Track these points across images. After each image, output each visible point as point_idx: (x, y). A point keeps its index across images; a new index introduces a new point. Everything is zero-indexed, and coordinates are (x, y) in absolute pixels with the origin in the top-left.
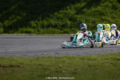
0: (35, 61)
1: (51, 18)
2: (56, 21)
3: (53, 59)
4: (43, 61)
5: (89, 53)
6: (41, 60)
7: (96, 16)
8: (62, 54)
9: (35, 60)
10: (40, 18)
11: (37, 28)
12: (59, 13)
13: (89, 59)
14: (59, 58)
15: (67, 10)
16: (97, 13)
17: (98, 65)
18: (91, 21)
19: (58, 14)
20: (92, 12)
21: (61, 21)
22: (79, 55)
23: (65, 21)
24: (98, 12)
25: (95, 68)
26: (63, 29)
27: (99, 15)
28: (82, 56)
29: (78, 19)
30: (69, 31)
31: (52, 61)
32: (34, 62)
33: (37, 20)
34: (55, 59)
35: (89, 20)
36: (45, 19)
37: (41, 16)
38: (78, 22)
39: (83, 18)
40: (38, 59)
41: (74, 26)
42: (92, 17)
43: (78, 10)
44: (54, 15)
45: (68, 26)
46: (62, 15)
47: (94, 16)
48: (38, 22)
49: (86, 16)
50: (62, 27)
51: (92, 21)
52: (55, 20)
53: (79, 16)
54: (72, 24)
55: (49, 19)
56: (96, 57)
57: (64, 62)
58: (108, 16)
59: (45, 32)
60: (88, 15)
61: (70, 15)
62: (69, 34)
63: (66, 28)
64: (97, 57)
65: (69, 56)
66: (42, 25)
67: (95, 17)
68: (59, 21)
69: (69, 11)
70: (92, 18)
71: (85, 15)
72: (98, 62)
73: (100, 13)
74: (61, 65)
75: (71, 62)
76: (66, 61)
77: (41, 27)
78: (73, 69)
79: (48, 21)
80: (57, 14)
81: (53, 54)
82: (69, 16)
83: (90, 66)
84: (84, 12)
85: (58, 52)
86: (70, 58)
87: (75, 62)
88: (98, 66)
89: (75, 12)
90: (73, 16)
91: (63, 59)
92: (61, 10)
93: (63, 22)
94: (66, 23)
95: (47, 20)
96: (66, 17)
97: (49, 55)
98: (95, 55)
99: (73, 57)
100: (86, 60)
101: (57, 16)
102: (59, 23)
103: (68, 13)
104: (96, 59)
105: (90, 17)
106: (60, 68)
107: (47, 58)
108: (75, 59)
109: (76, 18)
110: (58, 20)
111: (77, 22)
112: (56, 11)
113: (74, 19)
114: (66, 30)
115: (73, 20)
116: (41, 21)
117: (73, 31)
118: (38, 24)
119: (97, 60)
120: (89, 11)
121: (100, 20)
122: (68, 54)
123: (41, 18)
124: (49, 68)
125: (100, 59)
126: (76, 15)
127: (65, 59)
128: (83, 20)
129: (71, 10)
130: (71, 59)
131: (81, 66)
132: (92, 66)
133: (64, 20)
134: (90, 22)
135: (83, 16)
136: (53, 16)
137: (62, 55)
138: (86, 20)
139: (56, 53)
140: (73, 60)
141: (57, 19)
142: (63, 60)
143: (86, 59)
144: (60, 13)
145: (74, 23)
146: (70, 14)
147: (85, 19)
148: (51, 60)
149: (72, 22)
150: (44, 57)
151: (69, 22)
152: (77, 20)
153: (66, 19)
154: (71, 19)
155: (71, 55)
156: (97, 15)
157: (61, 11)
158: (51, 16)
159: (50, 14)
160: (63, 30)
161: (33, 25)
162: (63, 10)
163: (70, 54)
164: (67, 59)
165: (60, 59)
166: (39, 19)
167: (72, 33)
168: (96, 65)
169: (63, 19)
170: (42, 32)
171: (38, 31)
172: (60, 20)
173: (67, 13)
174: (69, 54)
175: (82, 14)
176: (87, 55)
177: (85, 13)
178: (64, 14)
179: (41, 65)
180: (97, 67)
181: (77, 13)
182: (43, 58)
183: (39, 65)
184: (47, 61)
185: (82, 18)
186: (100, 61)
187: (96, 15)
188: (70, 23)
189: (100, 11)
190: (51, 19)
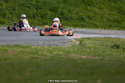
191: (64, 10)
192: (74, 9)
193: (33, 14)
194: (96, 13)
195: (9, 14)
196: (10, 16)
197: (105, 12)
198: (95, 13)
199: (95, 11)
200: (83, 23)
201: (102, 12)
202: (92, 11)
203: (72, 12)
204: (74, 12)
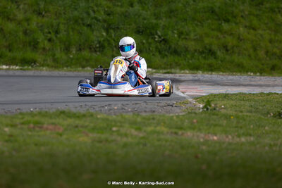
191: (170, 33)
192: (191, 29)
193: (99, 42)
194: (241, 37)
195: (46, 42)
196: (47, 45)
197: (261, 35)
198: (239, 39)
199: (239, 35)
200: (211, 60)
201: (255, 35)
202: (231, 34)
203: (187, 37)
204: (192, 35)
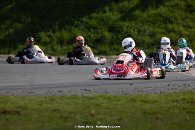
0: (46, 103)
1: (76, 26)
2: (85, 32)
3: (80, 100)
4: (61, 103)
5: (144, 90)
6: (58, 103)
7: (157, 25)
8: (95, 92)
9: (48, 101)
10: (57, 26)
11: (50, 45)
12: (90, 18)
13: (144, 101)
14: (91, 99)
15: (105, 12)
16: (159, 18)
17: (161, 112)
18: (147, 32)
19: (88, 20)
20: (149, 17)
21: (94, 33)
22: (126, 94)
23: (102, 33)
24: (160, 16)
25: (154, 117)
26: (98, 47)
27: (163, 22)
28: (131, 95)
29: (125, 29)
30: (108, 51)
31: (77, 104)
32: (45, 105)
33: (50, 30)
34: (83, 100)
35: (145, 31)
36: (65, 29)
37: (58, 23)
38: (125, 33)
39: (133, 28)
40: (53, 100)
41: (117, 41)
42: (150, 25)
43: (124, 13)
44: (82, 22)
45: (106, 40)
46: (96, 21)
47: (154, 23)
48: (52, 34)
49: (139, 24)
50: (95, 43)
51: (150, 33)
52: (84, 30)
53: (126, 24)
54: (113, 37)
55: (73, 28)
56: (156, 96)
57: (100, 105)
58: (178, 24)
59: (65, 51)
60: (142, 22)
61: (110, 22)
62: (108, 55)
63: (102, 45)
64: (158, 97)
65: (108, 95)
66: (59, 38)
67: (154, 26)
68: (90, 32)
69: (108, 14)
70: (150, 27)
71: (136, 22)
72: (161, 107)
73: (164, 18)
74: (93, 112)
75: (112, 107)
76: (102, 103)
77: (57, 43)
78: (115, 118)
79: (70, 32)
80: (86, 21)
81: (79, 92)
82: (108, 24)
83: (145, 113)
84: (136, 16)
85: (88, 88)
86: (109, 98)
87: (120, 106)
88: (161, 114)
89: (120, 16)
90: (115, 23)
91: (98, 100)
92: (95, 12)
93: (98, 33)
94: (102, 37)
95: (69, 30)
96: (103, 25)
97: (72, 93)
98: (155, 93)
99: (115, 97)
100: (139, 103)
101: (87, 23)
102: (90, 36)
103: (106, 18)
104: (156, 101)
105: (145, 25)
106: (93, 116)
107: (68, 98)
108: (119, 100)
109: (120, 27)
110: (89, 30)
111: (122, 34)
112: (86, 15)
113: (117, 29)
114: (103, 48)
115: (115, 31)
116: (58, 32)
117: (115, 50)
118: (52, 37)
119: (158, 103)
120: (145, 15)
121: (163, 30)
122: (105, 91)
123: (59, 26)
124: (72, 115)
125: (163, 101)
126: (121, 22)
127: (101, 101)
128: (134, 30)
129: (112, 13)
130: (112, 101)
131: (129, 114)
132: (149, 114)
133: (99, 31)
134: (145, 35)
135: (133, 23)
136: (79, 22)
137: (96, 94)
138: (139, 32)
139: (85, 90)
140: (115, 103)
141: (86, 28)
142: (96, 101)
143: (138, 101)
144: (92, 17)
145: (118, 36)
146: (111, 19)
147: (137, 28)
148: (76, 102)
149: (113, 35)
150: (62, 96)
151: (108, 35)
152: (123, 31)
153: (103, 29)
154: (111, 29)
155: (113, 94)
156: (159, 22)
157: (95, 15)
158: (76, 22)
159: (74, 19)
160: (96, 48)
161: (43, 39)
162: (98, 13)
163: (110, 91)
164: (105, 101)
165: (91, 101)
166: (54, 28)
167: (114, 54)
168: (156, 111)
169: (98, 29)
170: (60, 51)
171: (53, 50)
172: (92, 30)
173: (104, 18)
174: (107, 92)
175: (131, 20)
176: (140, 93)
177: (138, 19)
178: (99, 19)
179: (59, 110)
180: (159, 115)
181: (123, 19)
182: (62, 98)
183: (55, 110)
184: (69, 104)
185: (131, 28)
186: (164, 105)
187: (157, 21)
188: (111, 37)
189: (164, 15)
190: (76, 29)
